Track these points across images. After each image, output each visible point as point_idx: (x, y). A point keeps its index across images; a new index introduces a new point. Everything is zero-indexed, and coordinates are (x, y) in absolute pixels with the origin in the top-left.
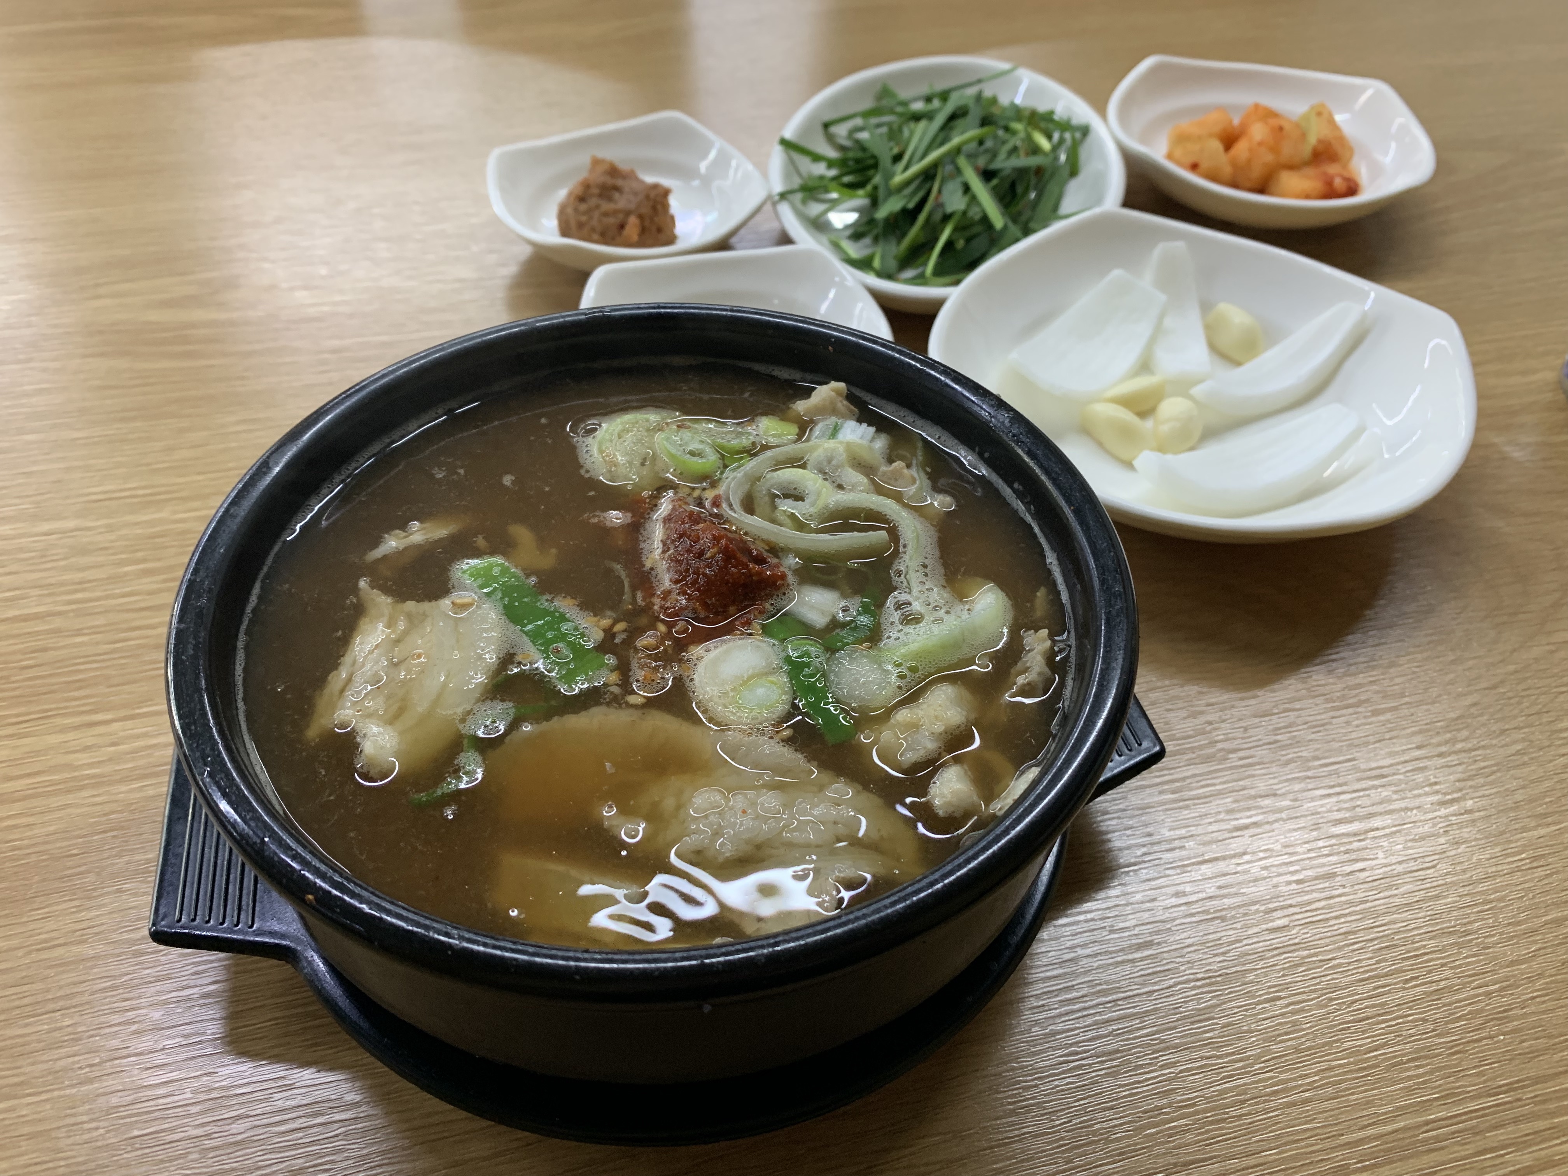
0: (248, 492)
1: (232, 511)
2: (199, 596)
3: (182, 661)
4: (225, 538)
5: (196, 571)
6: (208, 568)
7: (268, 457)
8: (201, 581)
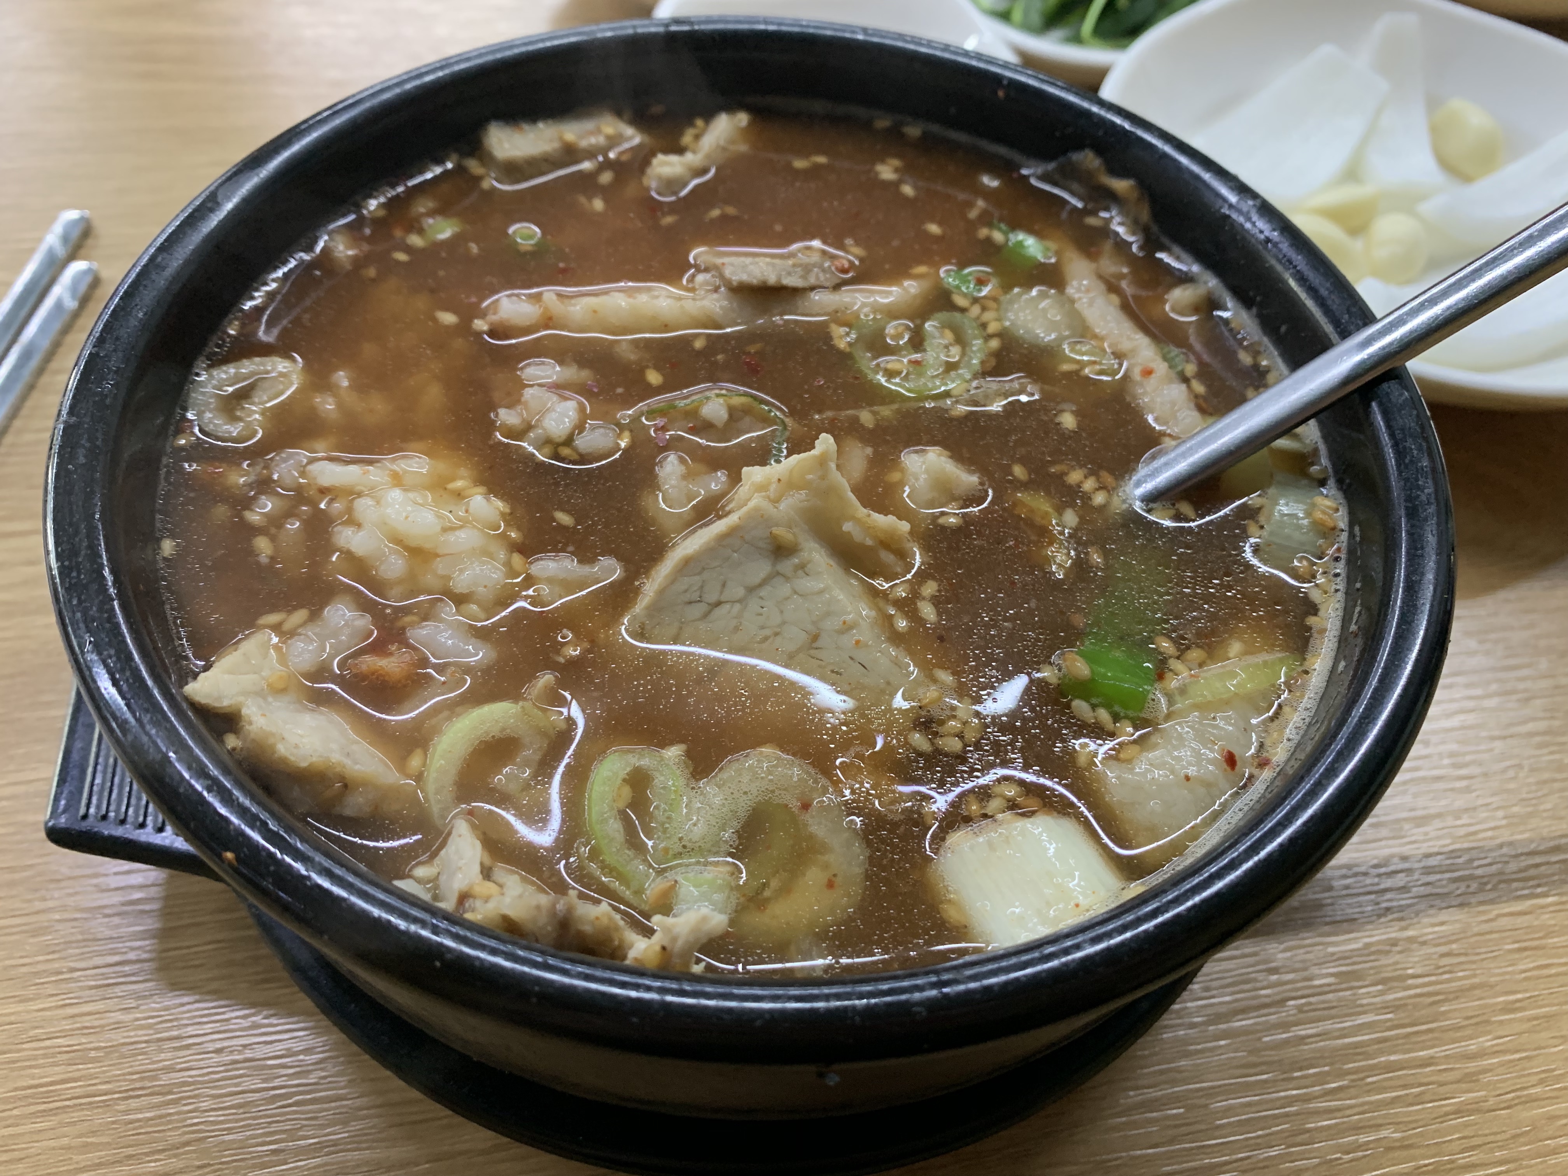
0: (185, 234)
1: (159, 259)
2: (102, 378)
3: (68, 470)
4: (148, 297)
5: (100, 341)
6: (117, 339)
7: (217, 188)
8: (106, 356)
